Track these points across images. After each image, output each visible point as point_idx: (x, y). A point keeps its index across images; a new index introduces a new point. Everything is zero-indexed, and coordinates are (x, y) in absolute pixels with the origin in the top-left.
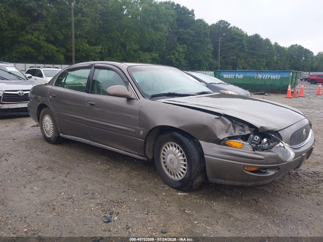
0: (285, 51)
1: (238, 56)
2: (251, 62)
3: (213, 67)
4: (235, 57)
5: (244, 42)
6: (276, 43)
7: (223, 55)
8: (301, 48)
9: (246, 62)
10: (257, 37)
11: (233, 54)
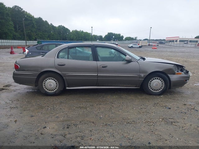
0: (56, 28)
1: (32, 31)
2: (39, 35)
3: (16, 37)
4: (30, 31)
5: (34, 22)
6: (51, 24)
7: (21, 30)
8: (64, 27)
9: (37, 35)
10: (40, 19)
11: (28, 29)
